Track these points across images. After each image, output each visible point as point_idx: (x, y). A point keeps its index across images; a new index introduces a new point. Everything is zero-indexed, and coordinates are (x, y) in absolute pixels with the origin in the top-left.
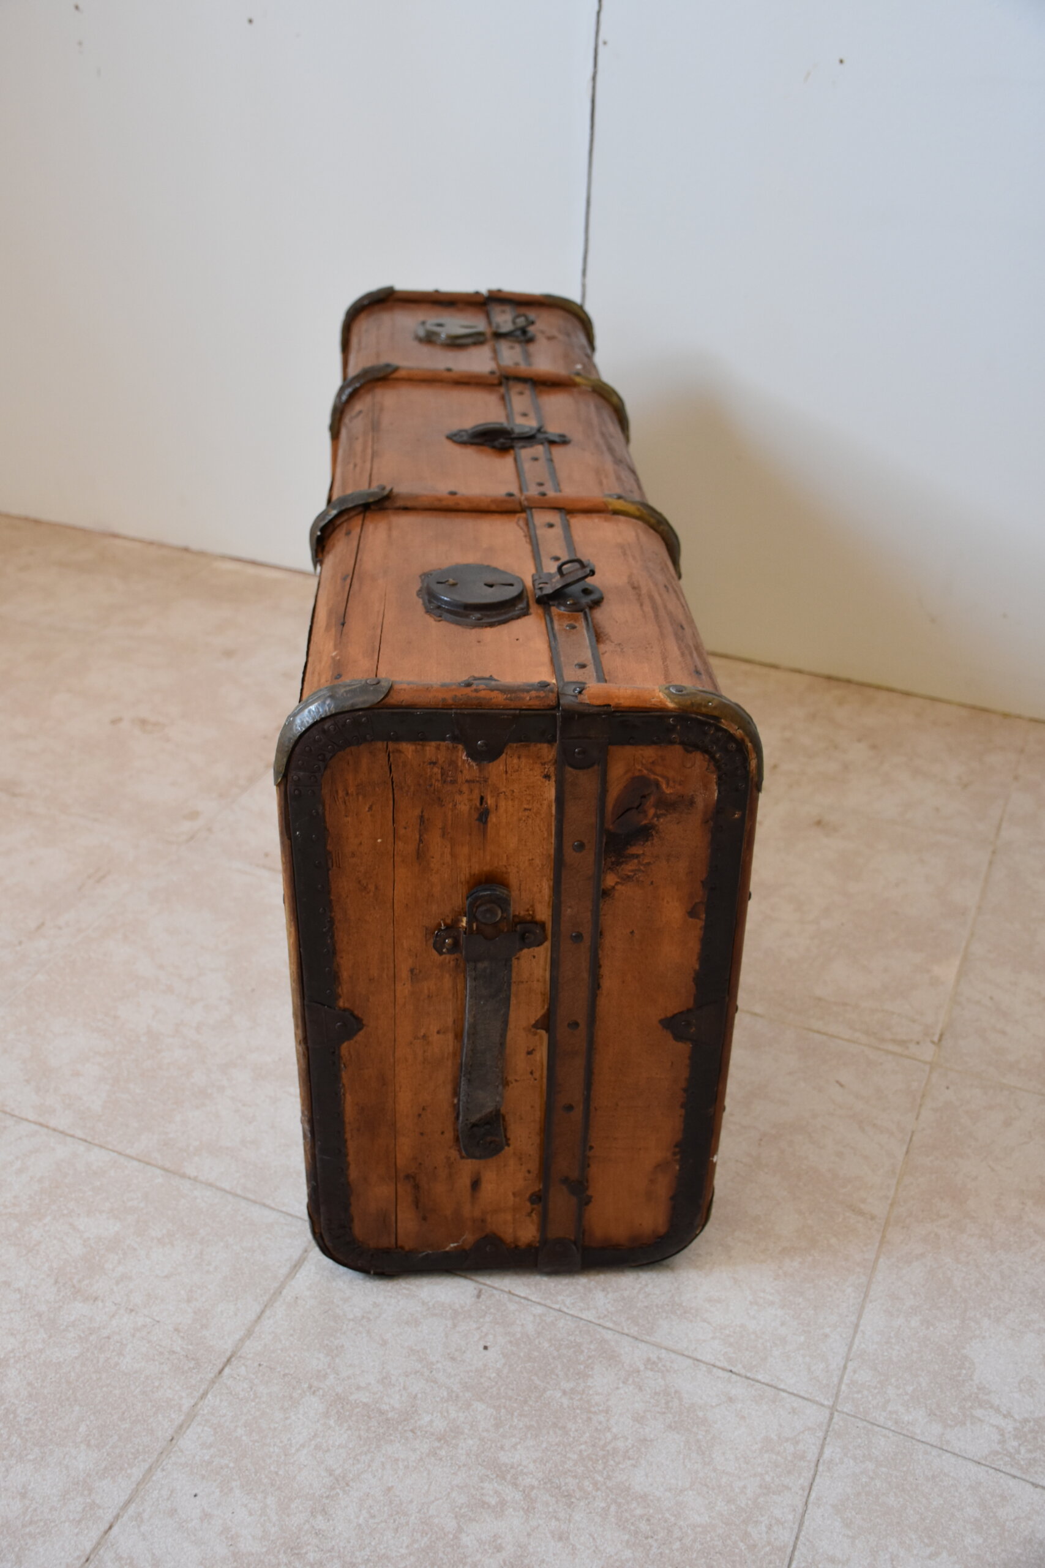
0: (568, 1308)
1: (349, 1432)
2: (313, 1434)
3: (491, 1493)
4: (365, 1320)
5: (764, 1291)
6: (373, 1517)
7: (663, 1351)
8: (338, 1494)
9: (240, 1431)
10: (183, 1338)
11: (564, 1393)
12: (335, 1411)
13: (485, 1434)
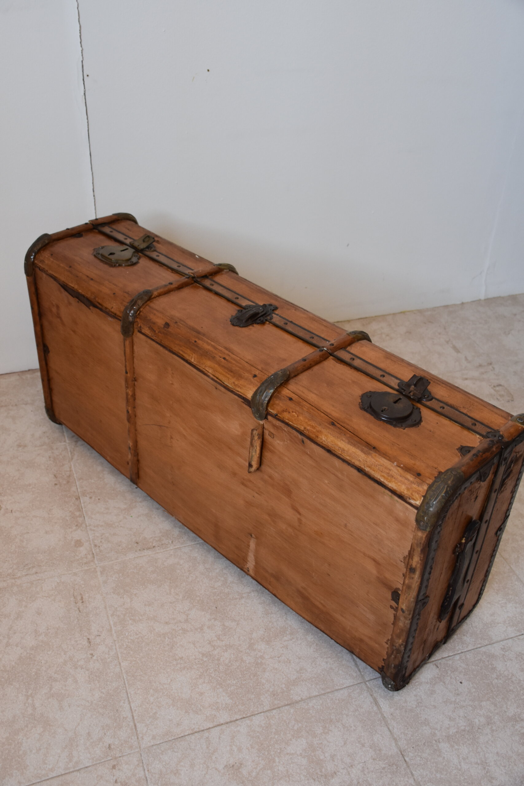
0: (463, 650)
1: (465, 746)
2: (457, 756)
3: (520, 728)
4: (420, 704)
5: (500, 601)
6: (505, 766)
7: (501, 642)
8: (488, 769)
9: (438, 775)
10: (379, 760)
11: (497, 679)
12: (452, 742)
13: (496, 711)
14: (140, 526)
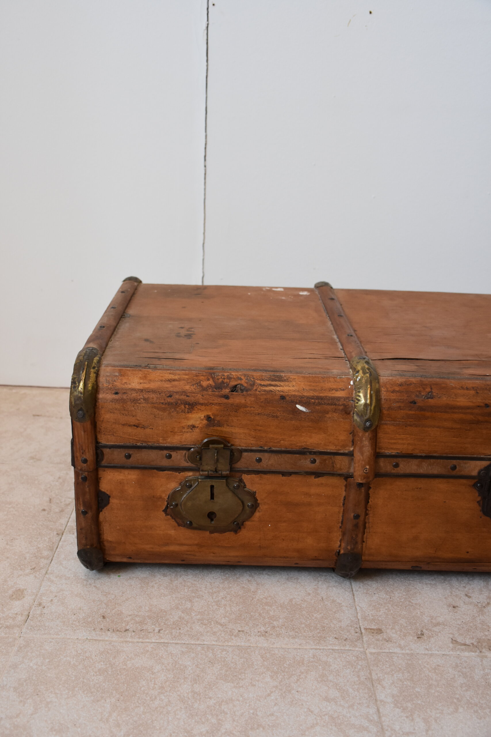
14: (123, 593)
